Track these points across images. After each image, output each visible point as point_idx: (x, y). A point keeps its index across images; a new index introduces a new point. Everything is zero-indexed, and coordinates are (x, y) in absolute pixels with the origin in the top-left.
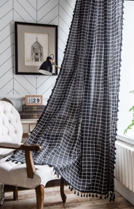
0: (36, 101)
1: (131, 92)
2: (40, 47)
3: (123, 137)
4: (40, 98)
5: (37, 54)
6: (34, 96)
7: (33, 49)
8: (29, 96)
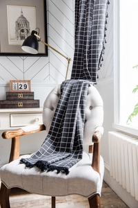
0: (23, 87)
1: (133, 67)
2: (26, 22)
3: (126, 128)
4: (27, 84)
5: (22, 31)
6: (20, 81)
7: (18, 25)
8: (14, 81)
